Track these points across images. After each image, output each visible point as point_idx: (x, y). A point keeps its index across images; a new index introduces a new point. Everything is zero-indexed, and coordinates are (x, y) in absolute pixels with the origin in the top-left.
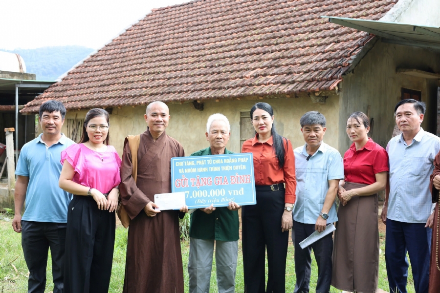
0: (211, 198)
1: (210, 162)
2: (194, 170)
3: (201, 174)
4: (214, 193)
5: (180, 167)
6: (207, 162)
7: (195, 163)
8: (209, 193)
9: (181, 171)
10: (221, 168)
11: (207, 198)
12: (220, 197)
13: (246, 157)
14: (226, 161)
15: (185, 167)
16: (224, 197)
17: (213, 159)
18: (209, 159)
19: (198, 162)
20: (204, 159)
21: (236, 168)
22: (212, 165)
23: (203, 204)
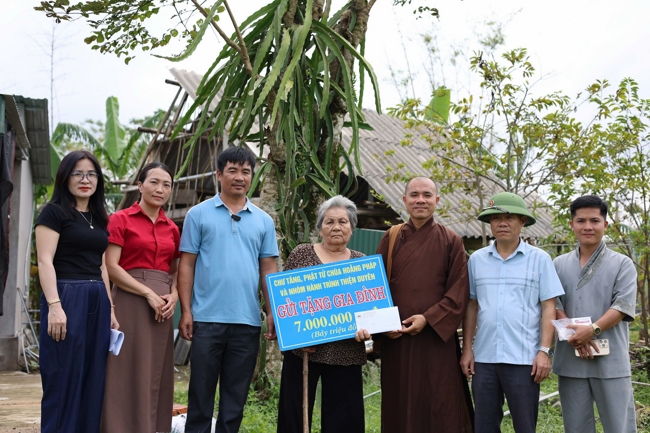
0: (333, 327)
1: (322, 275)
2: (302, 289)
3: (314, 293)
4: (337, 319)
5: (281, 288)
6: (318, 275)
7: (302, 278)
8: (329, 321)
9: (283, 293)
10: (340, 282)
11: (328, 328)
12: (346, 325)
13: (373, 261)
14: (345, 271)
15: (288, 287)
17: (326, 270)
18: (321, 270)
19: (305, 277)
20: (314, 272)
21: (361, 279)
22: (327, 279)
23: (323, 337)
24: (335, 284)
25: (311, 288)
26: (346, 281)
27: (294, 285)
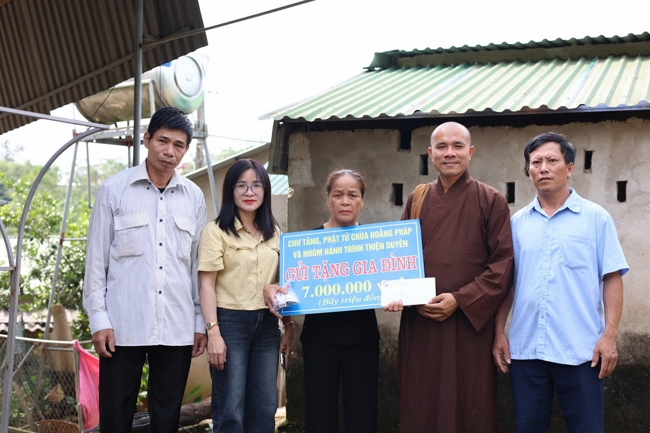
24: (359, 248)
25: (329, 252)
26: (372, 247)
27: (311, 247)
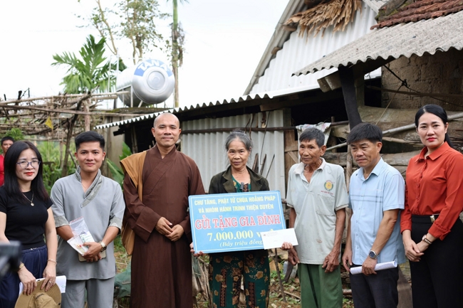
0: (238, 240)
1: (233, 201)
2: (216, 210)
3: (224, 213)
4: (241, 235)
5: (200, 207)
6: (229, 201)
7: (217, 201)
8: (235, 236)
9: (201, 211)
10: (246, 208)
11: (233, 241)
12: (248, 240)
13: (273, 195)
14: (251, 199)
15: (205, 206)
16: (253, 239)
17: (236, 197)
18: (232, 197)
19: (219, 201)
20: (227, 198)
21: (262, 207)
22: (236, 204)
23: (229, 247)
